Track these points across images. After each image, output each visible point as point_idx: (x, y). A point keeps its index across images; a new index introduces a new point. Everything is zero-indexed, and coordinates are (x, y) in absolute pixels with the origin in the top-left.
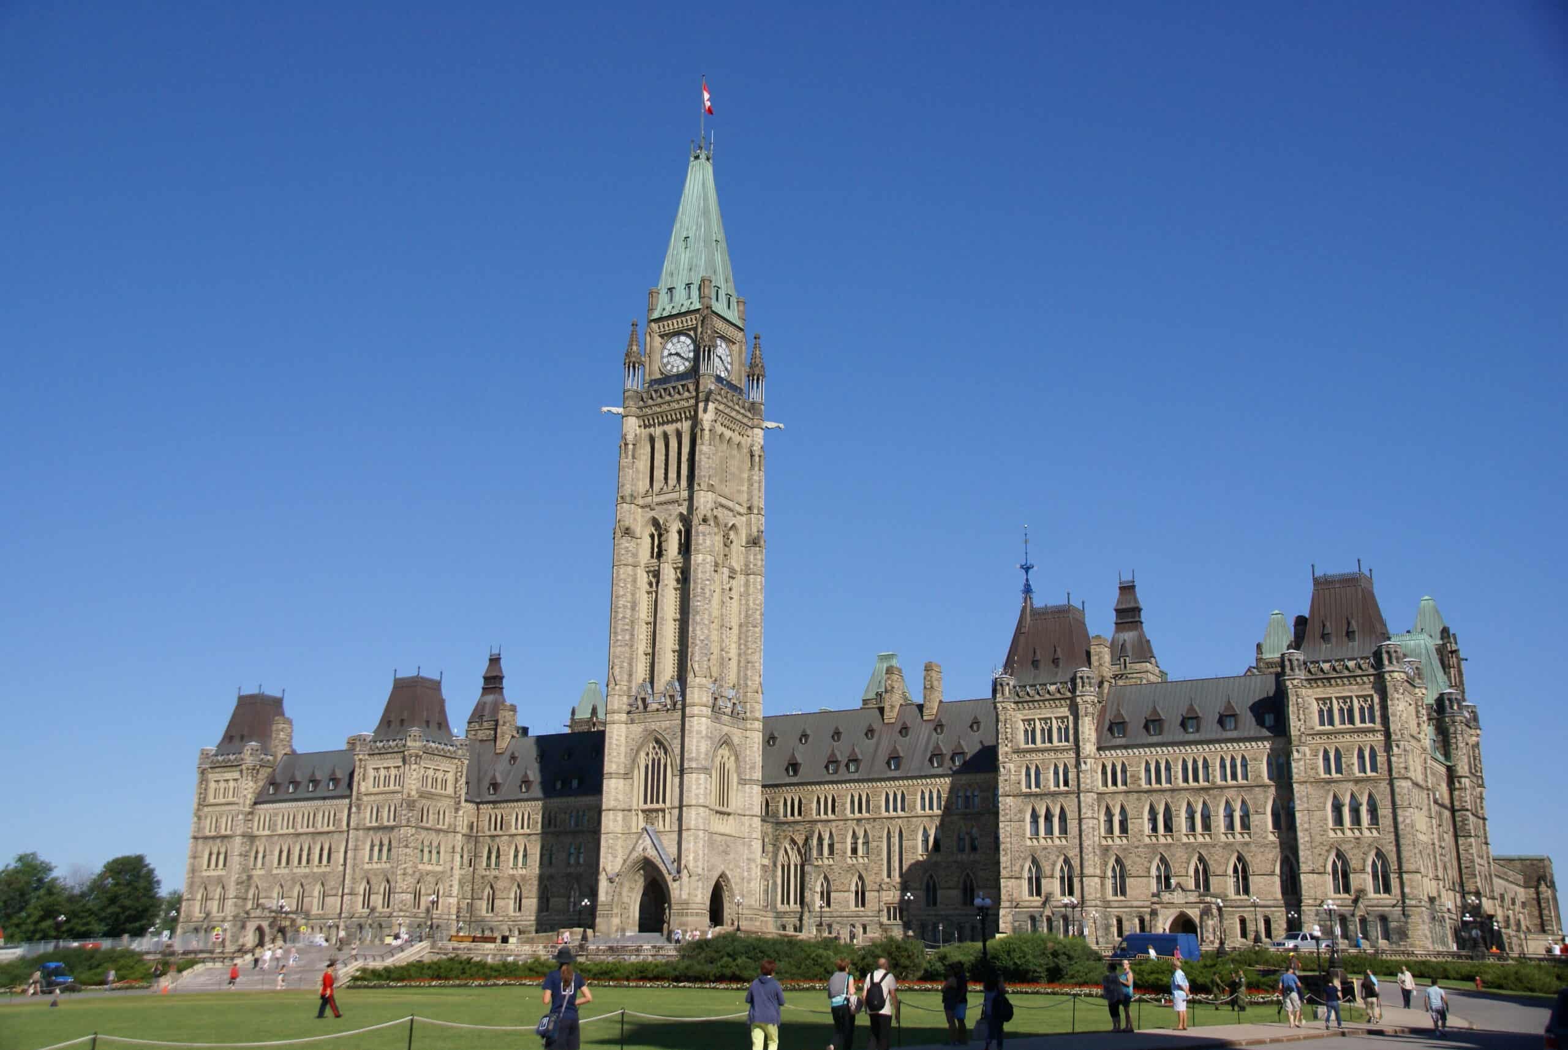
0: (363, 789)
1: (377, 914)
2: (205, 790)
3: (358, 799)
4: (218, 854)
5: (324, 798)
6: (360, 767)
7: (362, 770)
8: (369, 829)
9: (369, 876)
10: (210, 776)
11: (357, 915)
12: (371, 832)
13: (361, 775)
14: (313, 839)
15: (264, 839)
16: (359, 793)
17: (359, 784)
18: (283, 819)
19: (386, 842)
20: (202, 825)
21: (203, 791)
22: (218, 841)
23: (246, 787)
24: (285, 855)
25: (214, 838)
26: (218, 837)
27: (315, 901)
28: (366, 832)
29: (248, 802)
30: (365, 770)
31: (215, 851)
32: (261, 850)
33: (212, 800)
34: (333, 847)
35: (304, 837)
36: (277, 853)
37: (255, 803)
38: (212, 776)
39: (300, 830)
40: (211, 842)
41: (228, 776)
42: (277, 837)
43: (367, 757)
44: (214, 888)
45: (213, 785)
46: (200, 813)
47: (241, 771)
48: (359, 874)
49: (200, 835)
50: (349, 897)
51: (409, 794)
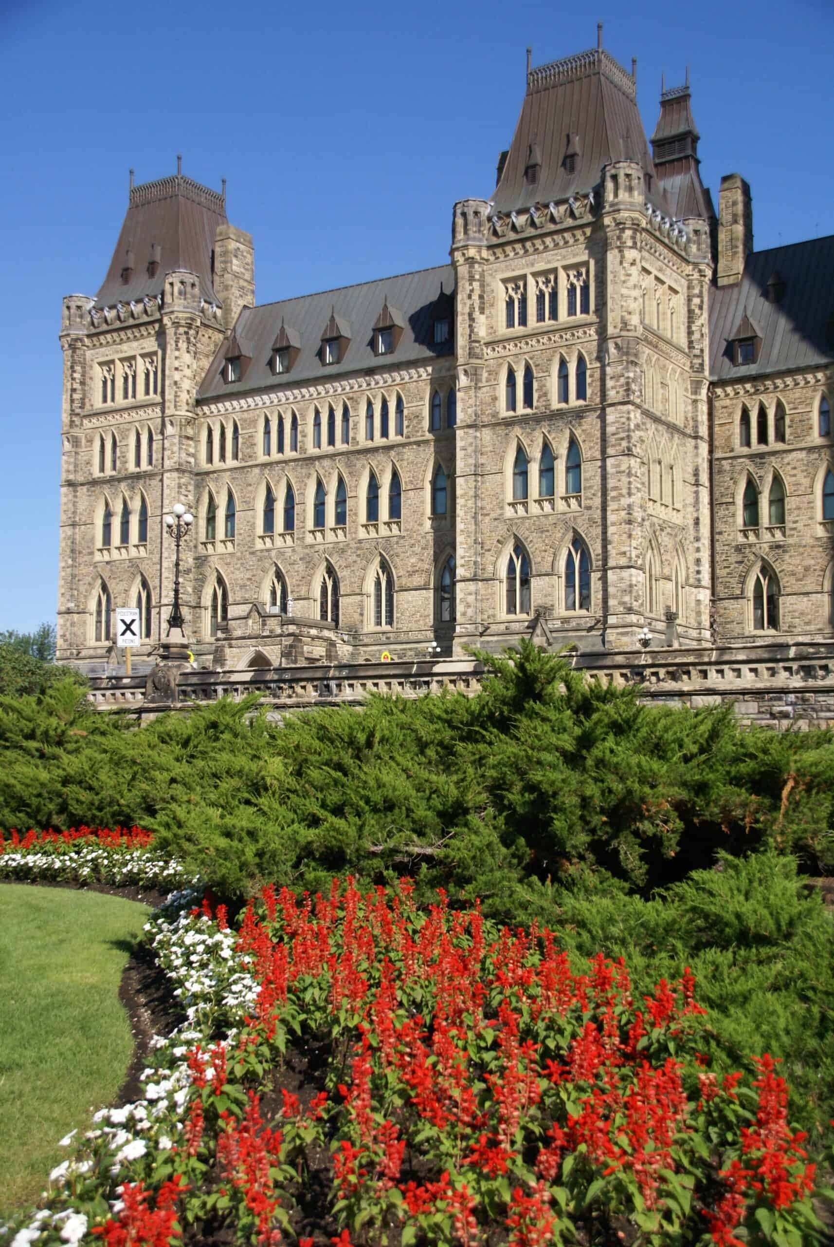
0: (482, 332)
1: (558, 624)
2: (83, 383)
3: (472, 354)
4: (126, 513)
5: (370, 372)
6: (471, 279)
7: (476, 285)
8: (508, 423)
9: (522, 534)
10: (89, 354)
11: (494, 628)
12: (517, 431)
13: (475, 297)
14: (349, 466)
15: (226, 477)
16: (472, 339)
17: (472, 319)
18: (267, 432)
19: (561, 449)
20: (83, 457)
21: (76, 386)
22: (123, 486)
23: (177, 364)
24: (279, 507)
25: (112, 481)
26: (119, 480)
27: (370, 604)
28: (501, 430)
29: (184, 396)
30: (482, 286)
31: (118, 508)
32: (222, 502)
33: (97, 403)
34: (404, 478)
35: (326, 463)
36: (260, 505)
37: (199, 403)
38: (94, 355)
39: (312, 451)
40: (107, 490)
41: (130, 348)
42: (256, 471)
43: (485, 254)
44: (122, 586)
45: (98, 373)
46: (76, 432)
47: (161, 335)
48: (492, 533)
49: (81, 479)
50: (472, 586)
51: (625, 324)
